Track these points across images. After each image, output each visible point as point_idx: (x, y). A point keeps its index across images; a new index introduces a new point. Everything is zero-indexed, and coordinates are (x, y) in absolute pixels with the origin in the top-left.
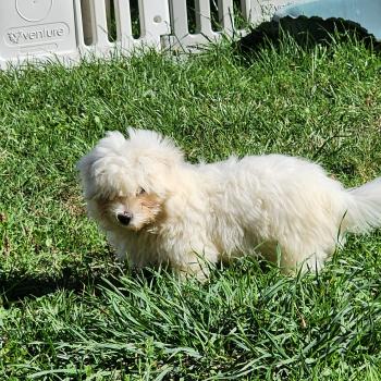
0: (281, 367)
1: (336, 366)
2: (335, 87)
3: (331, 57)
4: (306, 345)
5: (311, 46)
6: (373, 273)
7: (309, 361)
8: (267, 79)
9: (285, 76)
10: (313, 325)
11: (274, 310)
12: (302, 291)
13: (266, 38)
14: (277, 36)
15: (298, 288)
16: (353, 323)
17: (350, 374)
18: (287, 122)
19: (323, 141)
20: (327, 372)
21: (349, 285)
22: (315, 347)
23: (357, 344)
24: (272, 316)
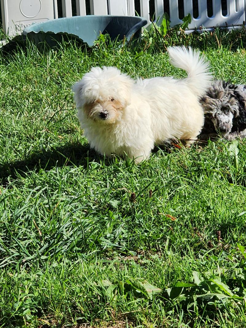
0: (26, 262)
1: (61, 261)
2: (62, 77)
3: (60, 58)
4: (41, 247)
5: (47, 51)
6: (85, 200)
7: (43, 257)
8: (18, 73)
9: (30, 71)
10: (46, 234)
11: (21, 224)
12: (38, 211)
13: (18, 46)
14: (25, 44)
15: (36, 210)
16: (72, 233)
17: (70, 266)
18: (31, 100)
19: (54, 113)
20: (55, 264)
21: (69, 207)
22: (47, 249)
23: (74, 247)
24: (19, 229)
